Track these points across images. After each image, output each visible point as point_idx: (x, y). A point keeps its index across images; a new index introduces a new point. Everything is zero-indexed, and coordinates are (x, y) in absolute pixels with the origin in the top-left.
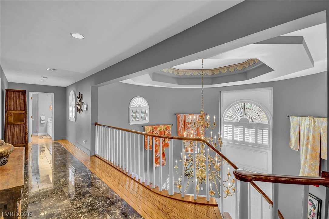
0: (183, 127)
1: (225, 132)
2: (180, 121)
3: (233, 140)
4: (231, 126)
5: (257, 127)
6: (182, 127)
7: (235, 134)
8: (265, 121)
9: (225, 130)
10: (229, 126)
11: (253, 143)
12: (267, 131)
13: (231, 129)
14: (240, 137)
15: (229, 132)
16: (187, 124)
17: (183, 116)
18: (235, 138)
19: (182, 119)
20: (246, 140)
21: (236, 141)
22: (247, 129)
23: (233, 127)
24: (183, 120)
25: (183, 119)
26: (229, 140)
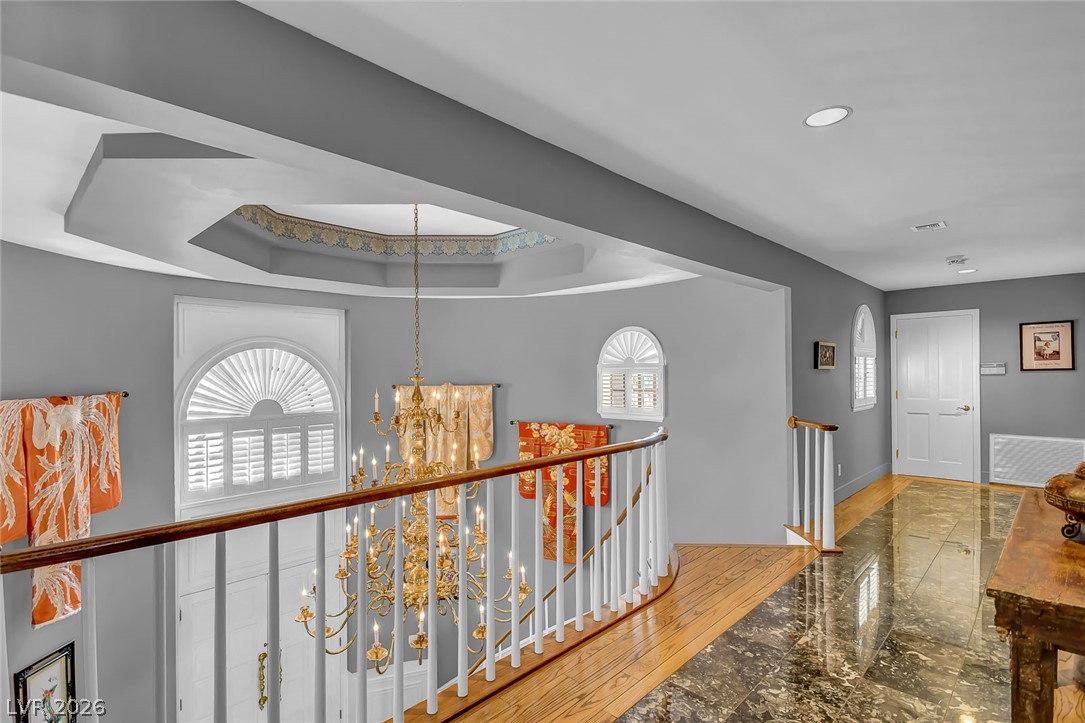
0: (18, 478)
1: (191, 464)
3: (230, 488)
4: (220, 434)
5: (303, 424)
6: (10, 481)
7: (237, 463)
8: (324, 404)
9: (190, 458)
10: (208, 435)
11: (295, 478)
12: (332, 431)
13: (221, 447)
14: (254, 467)
15: (213, 458)
16: (43, 459)
17: (18, 416)
18: (234, 479)
19: (11, 431)
20: (274, 474)
21: (242, 487)
22: (277, 435)
23: (228, 437)
24: (17, 437)
25: (18, 431)
26: (215, 492)
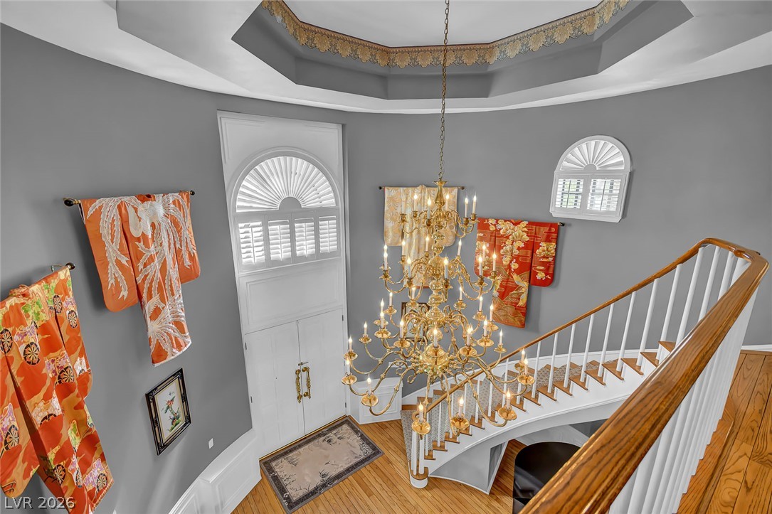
0: (124, 260)
1: (243, 245)
2: (106, 238)
3: (269, 262)
4: (260, 223)
5: (316, 215)
6: (118, 263)
7: (273, 244)
8: (329, 200)
9: (242, 241)
10: (252, 224)
11: (312, 256)
12: (335, 221)
13: (261, 233)
14: (283, 247)
15: (257, 241)
16: (141, 245)
17: (115, 211)
18: (272, 256)
19: (112, 224)
20: (298, 253)
21: (277, 262)
22: (298, 224)
23: (265, 225)
24: (118, 228)
25: (118, 223)
26: (260, 265)
